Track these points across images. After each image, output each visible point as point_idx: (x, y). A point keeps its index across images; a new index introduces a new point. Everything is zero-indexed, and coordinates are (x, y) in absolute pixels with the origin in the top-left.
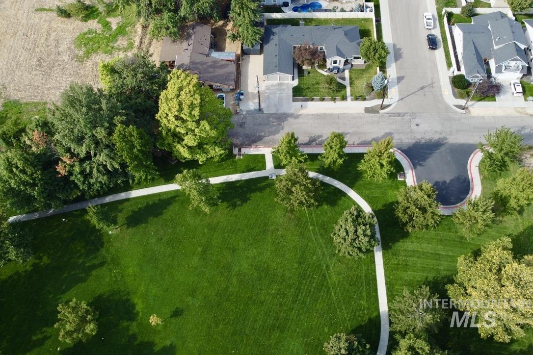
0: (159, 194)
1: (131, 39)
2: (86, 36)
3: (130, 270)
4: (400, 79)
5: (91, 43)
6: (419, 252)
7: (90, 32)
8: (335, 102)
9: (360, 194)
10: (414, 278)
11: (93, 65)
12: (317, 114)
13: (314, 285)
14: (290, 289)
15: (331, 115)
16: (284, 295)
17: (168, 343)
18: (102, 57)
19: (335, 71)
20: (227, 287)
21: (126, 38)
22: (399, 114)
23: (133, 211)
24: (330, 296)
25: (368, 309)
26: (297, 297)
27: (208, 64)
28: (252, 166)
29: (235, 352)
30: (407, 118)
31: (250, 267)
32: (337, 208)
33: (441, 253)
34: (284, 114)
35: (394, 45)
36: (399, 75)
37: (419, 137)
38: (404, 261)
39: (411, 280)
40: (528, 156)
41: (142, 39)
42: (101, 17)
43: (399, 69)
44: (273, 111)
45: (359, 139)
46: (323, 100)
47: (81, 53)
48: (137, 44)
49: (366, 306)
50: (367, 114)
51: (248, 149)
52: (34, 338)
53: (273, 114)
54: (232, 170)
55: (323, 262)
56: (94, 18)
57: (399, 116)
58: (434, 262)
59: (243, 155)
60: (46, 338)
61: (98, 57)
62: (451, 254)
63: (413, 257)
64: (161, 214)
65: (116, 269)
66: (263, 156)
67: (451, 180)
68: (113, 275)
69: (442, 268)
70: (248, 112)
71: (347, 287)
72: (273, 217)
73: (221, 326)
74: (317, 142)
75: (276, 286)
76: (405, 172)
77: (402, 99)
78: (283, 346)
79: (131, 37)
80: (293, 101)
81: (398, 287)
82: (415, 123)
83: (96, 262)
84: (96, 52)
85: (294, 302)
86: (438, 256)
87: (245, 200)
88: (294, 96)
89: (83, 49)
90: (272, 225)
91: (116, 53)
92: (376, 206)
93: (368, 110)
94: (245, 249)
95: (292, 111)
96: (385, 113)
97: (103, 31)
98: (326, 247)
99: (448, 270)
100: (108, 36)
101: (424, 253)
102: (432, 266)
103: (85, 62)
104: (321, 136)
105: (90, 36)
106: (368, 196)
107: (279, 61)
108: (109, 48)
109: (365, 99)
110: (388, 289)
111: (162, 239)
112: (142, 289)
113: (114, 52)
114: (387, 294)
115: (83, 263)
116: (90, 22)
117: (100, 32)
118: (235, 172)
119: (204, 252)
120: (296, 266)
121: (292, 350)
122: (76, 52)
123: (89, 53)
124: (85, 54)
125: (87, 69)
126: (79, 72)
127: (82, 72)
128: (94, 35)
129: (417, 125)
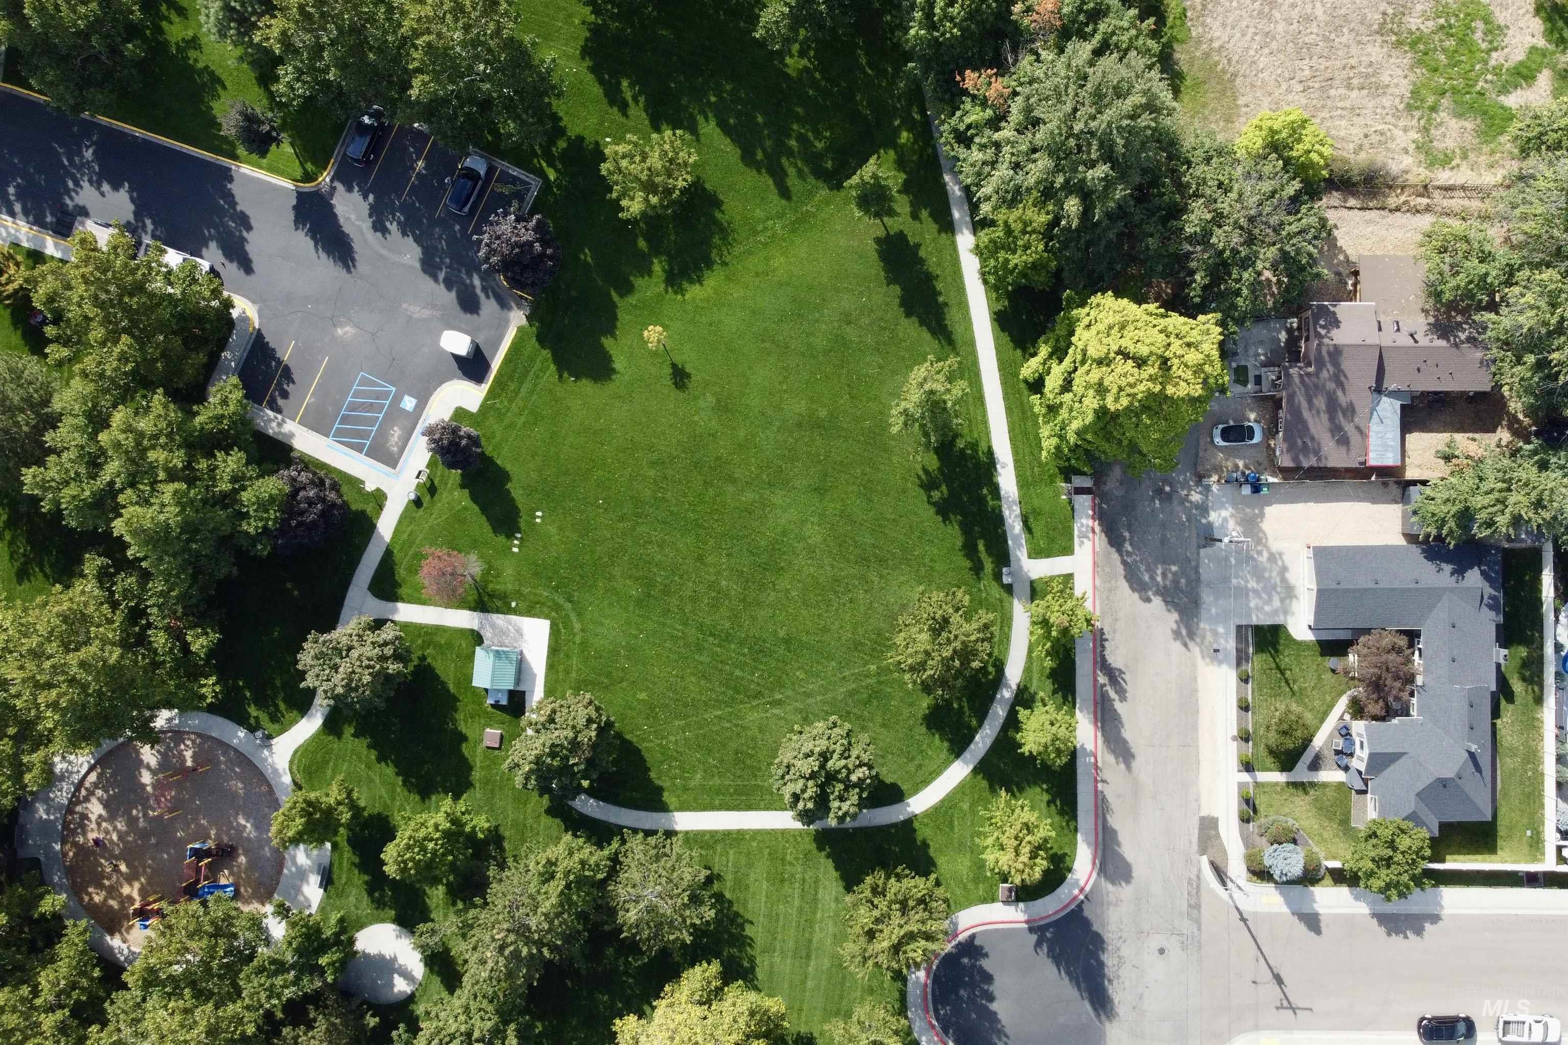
0: (963, 305)
1: (1465, 157)
2: (1479, 25)
3: (779, 261)
4: (1311, 921)
5: (1451, 43)
6: (815, 913)
7: (1494, 31)
8: (1234, 738)
9: (961, 788)
10: (754, 893)
11: (1371, 64)
12: (1196, 691)
13: (738, 673)
14: (729, 618)
15: (1194, 727)
16: (715, 606)
17: (619, 363)
18: (1397, 85)
19: (1340, 743)
20: (732, 480)
21: (1470, 140)
22: (1197, 907)
23: (918, 246)
24: (714, 707)
25: (686, 789)
26: (712, 634)
27: (1339, 393)
28: (1040, 524)
29: (599, 507)
30: (1186, 926)
31: (779, 530)
32: (923, 729)
33: (812, 963)
34: (1197, 605)
35: (1434, 918)
37: (1125, 951)
38: (793, 875)
39: (747, 887)
41: (1463, 188)
42: (1553, 53)
43: (1349, 921)
44: (1207, 574)
45: (1119, 796)
46: (1244, 707)
47: (1413, 22)
48: (1444, 177)
49: (692, 784)
50: (1194, 824)
51: (1090, 512)
52: (625, 83)
53: (1197, 573)
54: (1028, 473)
55: (789, 693)
56: (1549, 33)
57: (1190, 906)
58: (791, 944)
59: (1071, 501)
60: (623, 108)
61: (1399, 72)
62: (810, 984)
63: (802, 897)
64: (908, 314)
65: (783, 228)
66: (1068, 551)
67: (995, 1014)
68: (770, 222)
69: (777, 960)
70: (1202, 508)
71: (733, 745)
72: (902, 579)
73: (652, 473)
74: (1108, 688)
75: (735, 589)
76: (1021, 905)
77: (1243, 920)
78: (611, 605)
79: (1472, 156)
80: (1239, 628)
81: (731, 857)
82: (1164, 944)
83: (793, 181)
84: (1420, 63)
85: (700, 627)
86: (804, 954)
87: (944, 510)
88: (1257, 629)
89: (1430, 24)
90: (881, 577)
91: (1414, 122)
92: (926, 825)
93: (1209, 826)
94: (822, 516)
95: (1205, 623)
96: (1200, 870)
97: (1497, 71)
98: (824, 702)
99: (771, 972)
100: (1478, 88)
101: (810, 922)
102: (779, 937)
103: (1379, 39)
104: (1123, 698)
105: (1478, 35)
106: (953, 806)
107: (1358, 590)
108: (1431, 100)
109: (1245, 820)
110: (727, 834)
111: (849, 323)
112: (737, 293)
113: (1417, 114)
114: (716, 832)
115: (790, 153)
116: (1537, 25)
117: (1492, 63)
118: (1023, 483)
119: (817, 425)
120: (782, 634)
121: (602, 624)
122: (1419, 7)
123: (1413, 44)
124: (1411, 33)
125: (1354, 51)
126: (1345, 30)
127: (1344, 40)
128: (1484, 46)
129: (1162, 951)
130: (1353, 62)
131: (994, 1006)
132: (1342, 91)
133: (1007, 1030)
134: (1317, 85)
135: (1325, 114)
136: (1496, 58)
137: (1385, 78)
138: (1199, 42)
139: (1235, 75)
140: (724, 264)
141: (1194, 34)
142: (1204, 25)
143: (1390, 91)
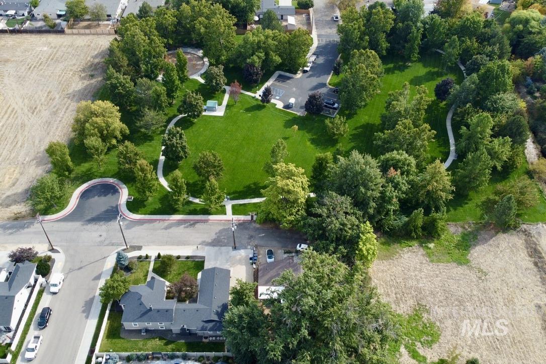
2: (430, 339)
4: (98, 278)
5: (420, 328)
7: (429, 344)
11: (406, 301)
12: (185, 245)
15: (173, 244)
18: (400, 309)
22: (113, 245)
28: (242, 207)
30: (107, 242)
34: (214, 246)
35: (87, 317)
36: (98, 281)
37: (104, 227)
40: (23, 213)
43: (94, 289)
44: (223, 248)
45: (154, 226)
46: (178, 257)
47: (425, 316)
50: (141, 245)
51: (246, 219)
52: (361, 130)
53: (224, 246)
57: (113, 243)
59: (249, 215)
61: (405, 310)
66: (234, 214)
67: (94, 197)
70: (246, 248)
74: (189, 224)
76: (126, 202)
77: (105, 257)
78: (226, 125)
80: (204, 257)
84: (410, 317)
88: (203, 262)
89: (426, 321)
93: (139, 248)
95: (207, 248)
97: (413, 345)
103: (416, 304)
104: (185, 227)
105: (426, 338)
106: (159, 187)
107: (214, 280)
109: (140, 258)
116: (435, 360)
117: (416, 343)
122: (431, 317)
123: (417, 315)
124: (421, 314)
125: (410, 295)
126: (416, 293)
127: (413, 292)
128: (422, 340)
129: (101, 236)
130: (405, 295)
131: (96, 197)
132: (394, 291)
133: (88, 200)
134: (395, 284)
135: (384, 286)
136: (419, 344)
137: (402, 306)
138: (401, 250)
139: (393, 260)
140: (317, 148)
141: (404, 249)
142: (408, 252)
143: (398, 307)
